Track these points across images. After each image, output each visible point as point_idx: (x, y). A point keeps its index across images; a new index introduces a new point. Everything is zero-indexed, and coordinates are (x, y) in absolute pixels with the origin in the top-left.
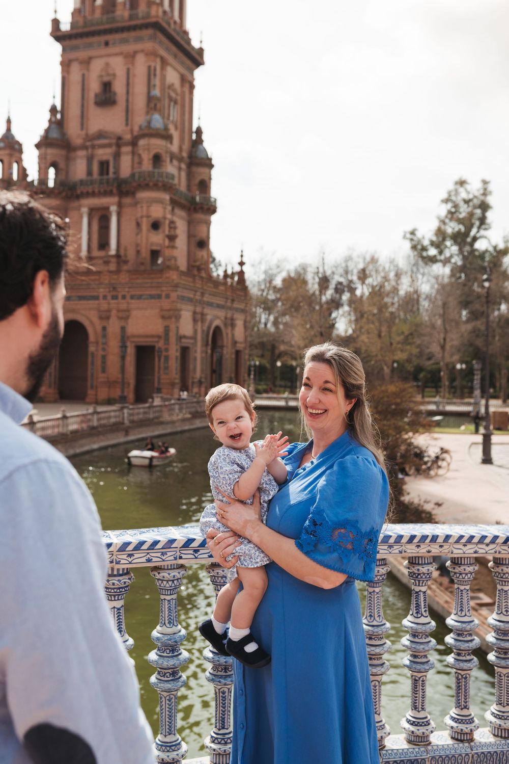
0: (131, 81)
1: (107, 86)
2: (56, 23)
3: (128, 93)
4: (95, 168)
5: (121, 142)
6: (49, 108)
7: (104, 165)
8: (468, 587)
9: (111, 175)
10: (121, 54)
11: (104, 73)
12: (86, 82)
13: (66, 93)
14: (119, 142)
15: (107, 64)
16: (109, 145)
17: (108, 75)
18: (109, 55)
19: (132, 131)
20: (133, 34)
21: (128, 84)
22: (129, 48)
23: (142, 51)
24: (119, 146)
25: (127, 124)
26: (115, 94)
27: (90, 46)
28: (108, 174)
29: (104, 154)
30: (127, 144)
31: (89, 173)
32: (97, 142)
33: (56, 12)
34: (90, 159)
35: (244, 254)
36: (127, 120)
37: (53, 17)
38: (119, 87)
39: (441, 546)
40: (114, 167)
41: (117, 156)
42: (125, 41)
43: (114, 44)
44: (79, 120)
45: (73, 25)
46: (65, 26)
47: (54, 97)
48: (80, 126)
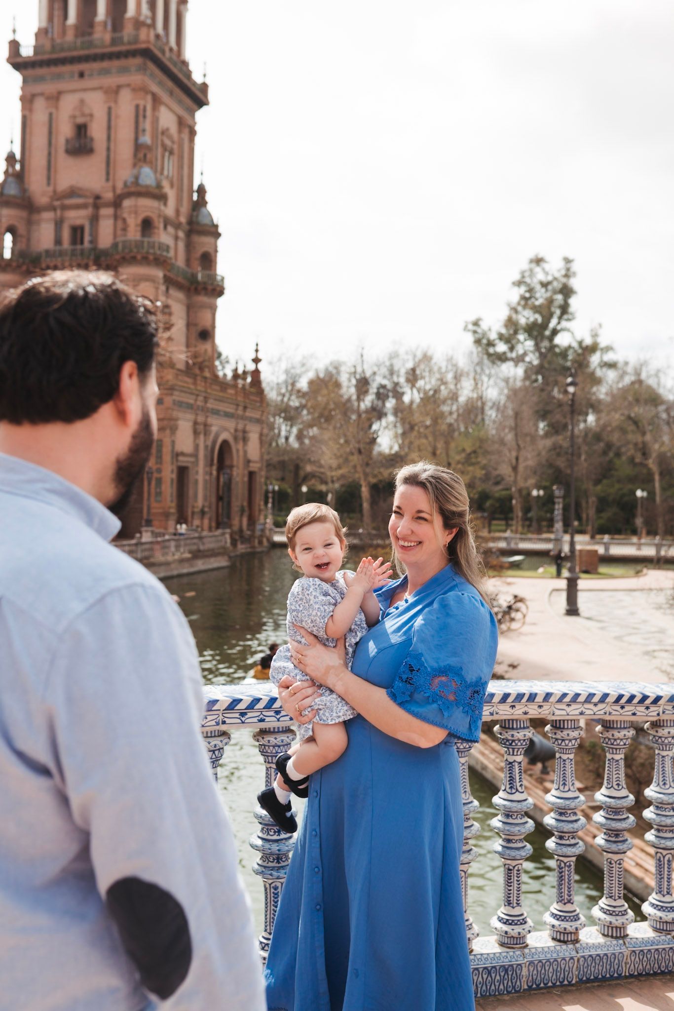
0: (113, 123)
1: (81, 130)
2: (14, 46)
3: (109, 138)
4: (66, 235)
5: (98, 201)
6: (5, 155)
7: (77, 232)
8: (572, 756)
9: (87, 244)
10: (100, 88)
11: (77, 113)
12: (54, 125)
13: (28, 137)
14: (97, 201)
15: (82, 101)
16: (84, 206)
17: (83, 115)
18: (85, 90)
19: (114, 188)
20: (116, 63)
21: (109, 128)
22: (111, 81)
23: (128, 85)
24: (96, 207)
25: (108, 180)
26: (92, 139)
27: (59, 77)
28: (82, 243)
29: (77, 217)
30: (107, 205)
31: (58, 241)
32: (69, 202)
33: (14, 31)
34: (58, 224)
35: (259, 348)
36: (108, 174)
37: (11, 38)
38: (97, 131)
39: (540, 707)
40: (91, 235)
41: (95, 219)
42: (106, 72)
43: (91, 75)
44: (45, 172)
45: (36, 48)
46: (27, 51)
47: (12, 142)
48: (45, 181)
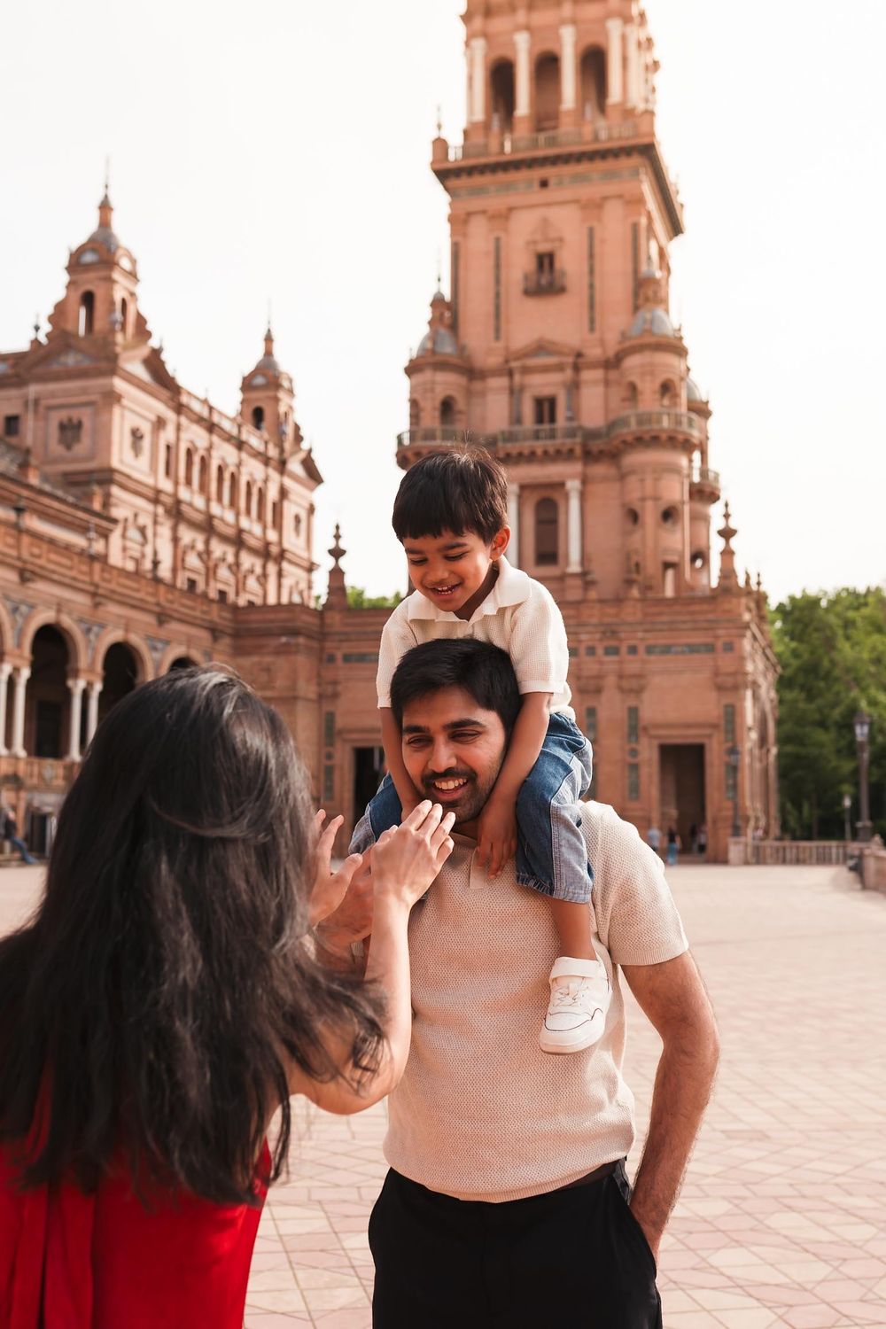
0: (597, 249)
1: (545, 261)
2: (440, 145)
3: (591, 272)
4: (528, 410)
5: (580, 360)
6: (430, 299)
7: (545, 408)
9: (561, 421)
10: (577, 201)
11: (538, 237)
12: (503, 254)
13: (462, 273)
14: (579, 362)
15: (545, 222)
16: (560, 368)
17: (547, 240)
18: (548, 205)
19: (602, 342)
20: (600, 165)
21: (591, 256)
22: (587, 192)
23: (620, 196)
24: (577, 368)
25: (592, 329)
26: (563, 274)
27: (508, 187)
28: (552, 419)
29: (543, 384)
30: (593, 365)
31: (517, 419)
32: (531, 362)
33: (439, 127)
34: (515, 393)
36: (592, 321)
37: (434, 135)
38: (571, 262)
40: (569, 408)
41: (574, 387)
42: (580, 179)
43: (560, 183)
44: (492, 322)
45: (465, 148)
46: (454, 154)
47: (439, 280)
48: (491, 333)
